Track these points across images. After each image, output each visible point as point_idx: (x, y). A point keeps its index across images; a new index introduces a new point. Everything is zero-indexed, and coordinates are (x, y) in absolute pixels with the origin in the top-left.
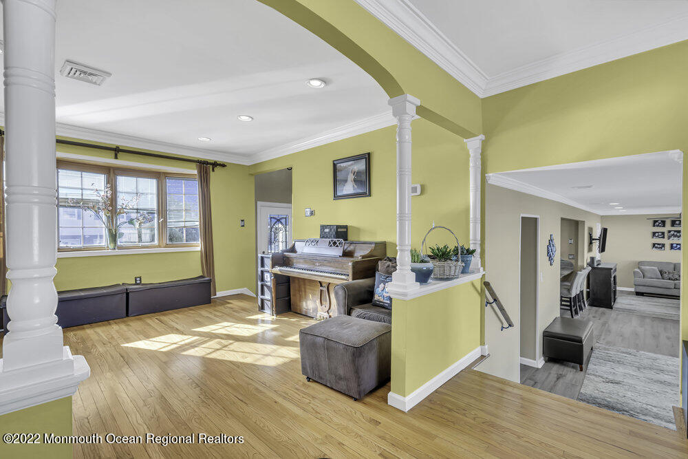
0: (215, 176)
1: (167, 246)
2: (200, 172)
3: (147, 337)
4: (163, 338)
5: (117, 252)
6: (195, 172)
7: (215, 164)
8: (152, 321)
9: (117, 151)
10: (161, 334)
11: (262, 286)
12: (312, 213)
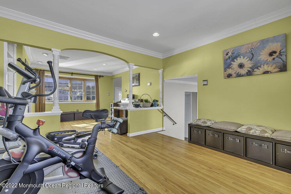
0: (100, 80)
1: (86, 101)
2: (95, 79)
3: (78, 124)
4: (82, 125)
5: (72, 102)
6: (94, 79)
7: (100, 76)
8: (81, 121)
9: (72, 74)
10: (82, 124)
11: (111, 113)
12: (126, 91)
